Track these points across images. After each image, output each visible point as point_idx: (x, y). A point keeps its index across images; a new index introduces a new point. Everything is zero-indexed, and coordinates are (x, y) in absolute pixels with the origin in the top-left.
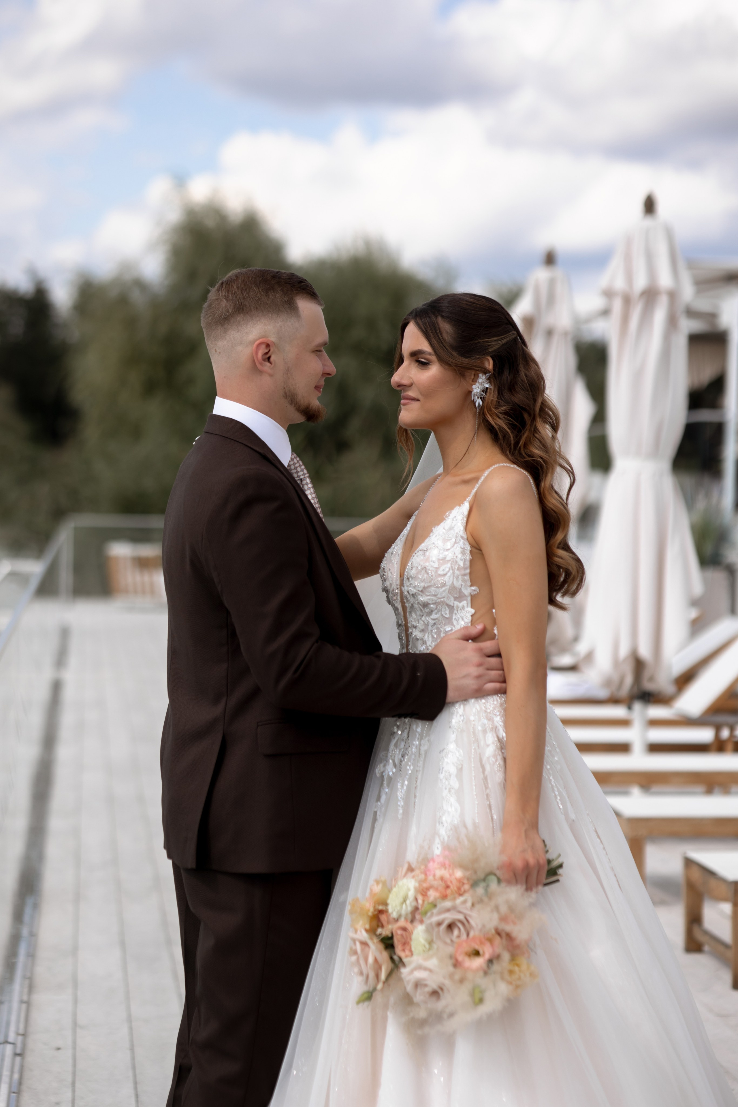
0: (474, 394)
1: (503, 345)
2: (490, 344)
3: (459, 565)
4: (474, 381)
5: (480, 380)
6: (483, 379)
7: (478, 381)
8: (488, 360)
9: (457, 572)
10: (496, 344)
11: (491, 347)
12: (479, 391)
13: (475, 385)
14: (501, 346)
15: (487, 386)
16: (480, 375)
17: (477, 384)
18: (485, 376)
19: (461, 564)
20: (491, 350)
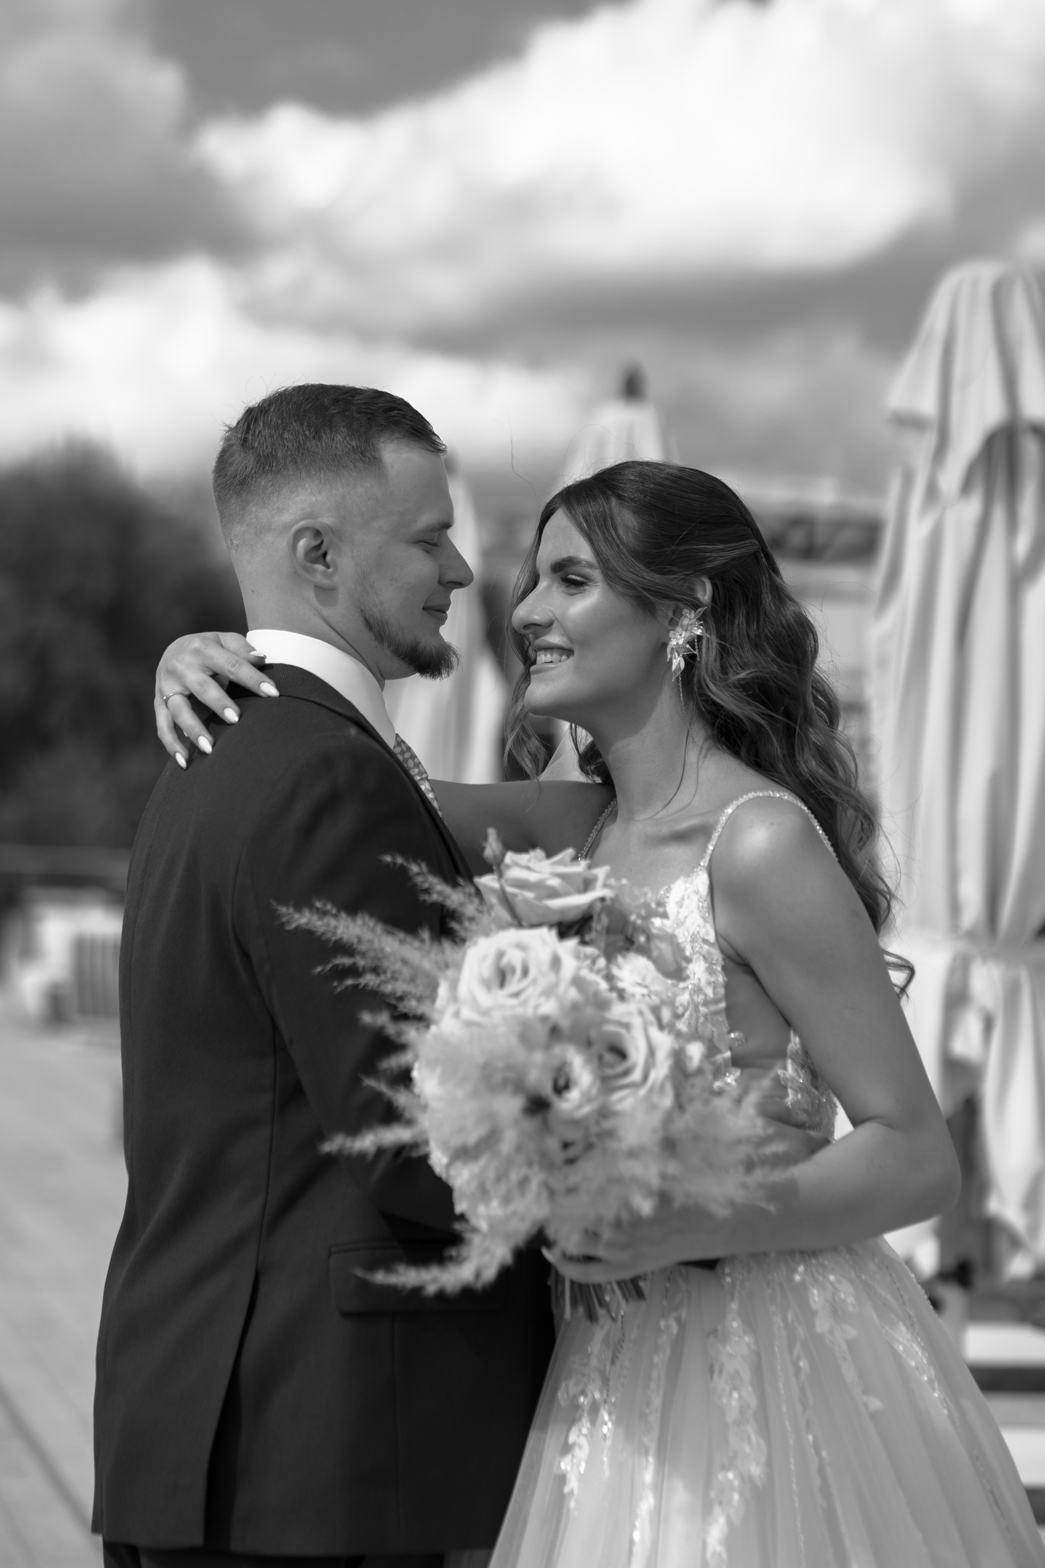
0: (672, 649)
1: (734, 559)
2: (708, 554)
3: (706, 995)
4: (674, 623)
5: (686, 622)
6: (690, 619)
7: (680, 624)
8: (704, 584)
9: (703, 1009)
10: (720, 557)
11: (710, 562)
12: (681, 642)
13: (674, 630)
14: (729, 561)
15: (699, 632)
16: (686, 611)
17: (679, 629)
18: (695, 612)
19: (710, 992)
20: (709, 566)
